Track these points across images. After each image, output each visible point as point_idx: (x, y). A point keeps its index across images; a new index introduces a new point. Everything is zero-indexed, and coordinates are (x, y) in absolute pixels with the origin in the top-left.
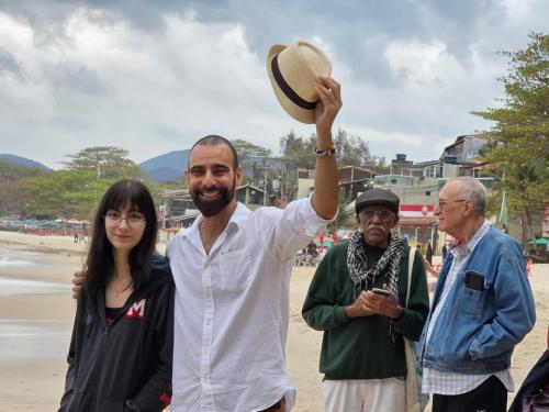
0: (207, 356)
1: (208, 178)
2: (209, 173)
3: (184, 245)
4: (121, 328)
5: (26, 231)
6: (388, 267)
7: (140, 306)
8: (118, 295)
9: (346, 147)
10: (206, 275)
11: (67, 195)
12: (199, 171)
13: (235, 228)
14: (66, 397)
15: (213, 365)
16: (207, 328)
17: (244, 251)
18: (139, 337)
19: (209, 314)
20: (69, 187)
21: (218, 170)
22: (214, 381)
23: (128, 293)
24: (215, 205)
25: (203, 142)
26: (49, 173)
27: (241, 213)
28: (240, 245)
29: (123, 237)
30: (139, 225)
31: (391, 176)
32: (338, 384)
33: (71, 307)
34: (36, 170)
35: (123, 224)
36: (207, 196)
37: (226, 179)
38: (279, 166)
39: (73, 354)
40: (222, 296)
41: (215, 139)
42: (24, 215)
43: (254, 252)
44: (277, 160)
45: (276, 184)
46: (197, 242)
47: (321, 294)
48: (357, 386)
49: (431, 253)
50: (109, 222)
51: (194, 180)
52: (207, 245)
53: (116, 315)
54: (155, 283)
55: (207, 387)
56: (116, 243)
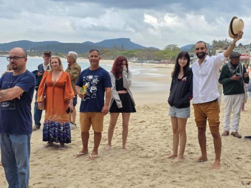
0: (200, 89)
1: (200, 51)
2: (200, 49)
3: (195, 66)
4: (181, 84)
5: (156, 63)
6: (239, 69)
7: (185, 78)
8: (180, 76)
9: (227, 42)
10: (200, 72)
11: (164, 55)
12: (198, 49)
13: (206, 61)
14: (169, 98)
15: (202, 91)
16: (200, 83)
17: (208, 65)
18: (184, 86)
19: (201, 80)
20: (165, 53)
21: (202, 48)
22: (202, 94)
23: (183, 75)
24: (202, 57)
25: (198, 43)
26: (160, 51)
27: (207, 58)
28: (207, 64)
29: (183, 64)
30: (186, 61)
31: (238, 48)
32: (229, 96)
33: (171, 79)
34: (157, 50)
35: (183, 61)
36: (200, 54)
37: (204, 50)
38: (211, 47)
39: (171, 89)
40: (203, 76)
41: (201, 42)
42: (155, 60)
43: (210, 66)
44: (211, 46)
45: (211, 51)
46: (198, 64)
47: (223, 76)
48: (233, 96)
49: (248, 65)
50: (179, 60)
51: (197, 51)
52: (200, 65)
53: (180, 80)
54: (189, 73)
55: (200, 96)
56: (181, 65)
